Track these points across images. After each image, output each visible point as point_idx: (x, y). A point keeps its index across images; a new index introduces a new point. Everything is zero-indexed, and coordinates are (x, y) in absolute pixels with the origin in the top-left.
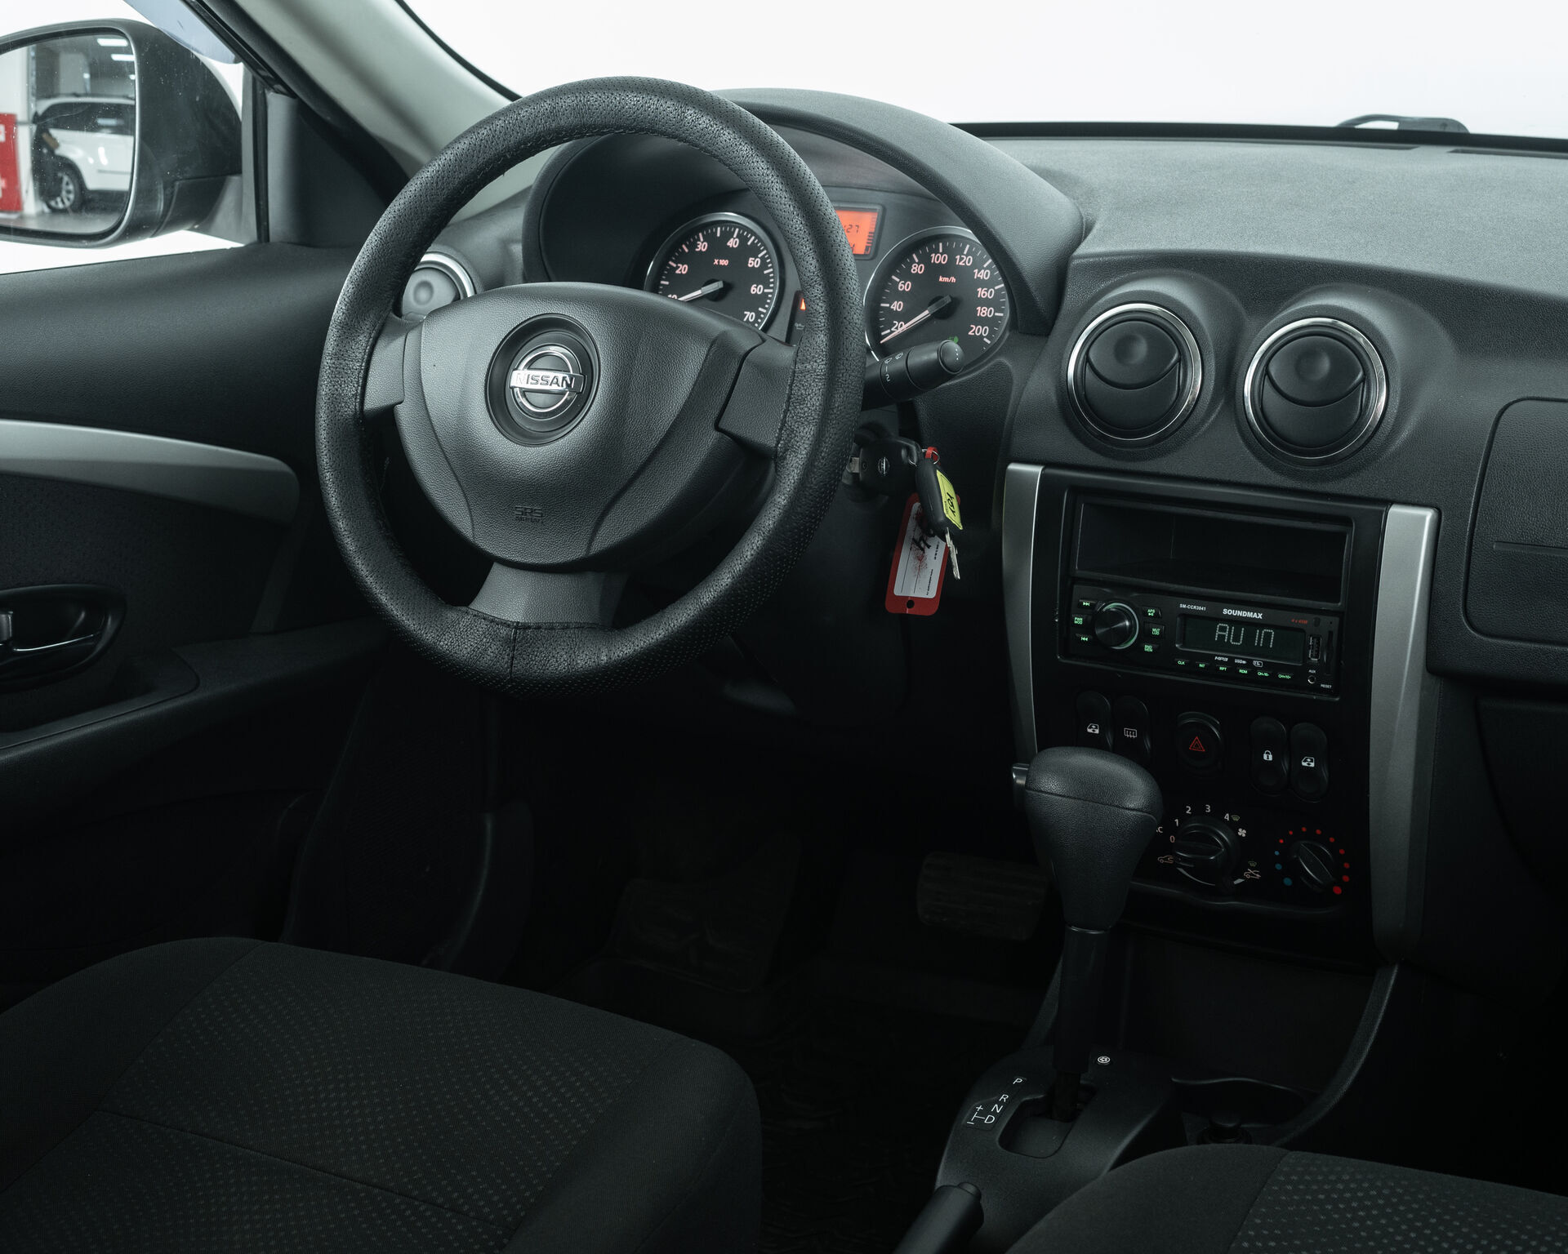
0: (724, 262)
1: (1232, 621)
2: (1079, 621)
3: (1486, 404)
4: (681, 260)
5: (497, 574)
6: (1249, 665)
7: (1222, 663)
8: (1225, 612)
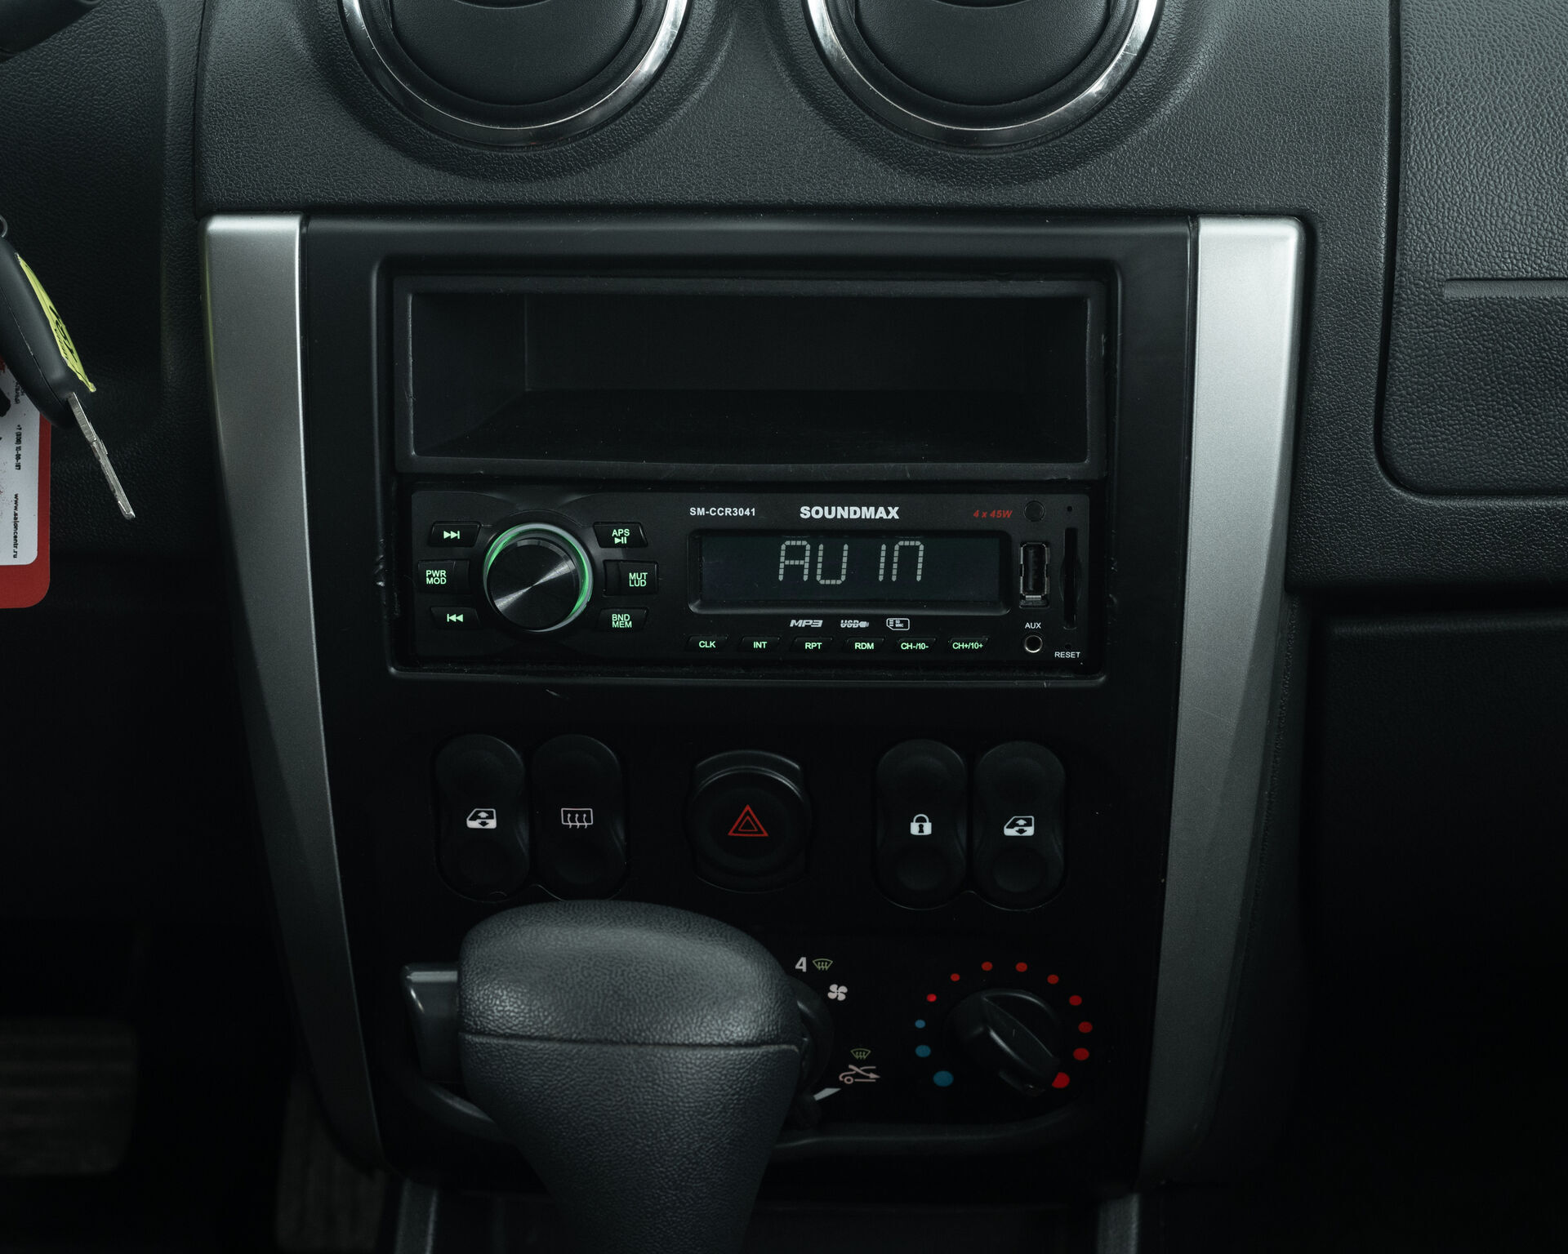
2: (436, 577)
6: (877, 629)
7: (810, 634)
8: (805, 512)
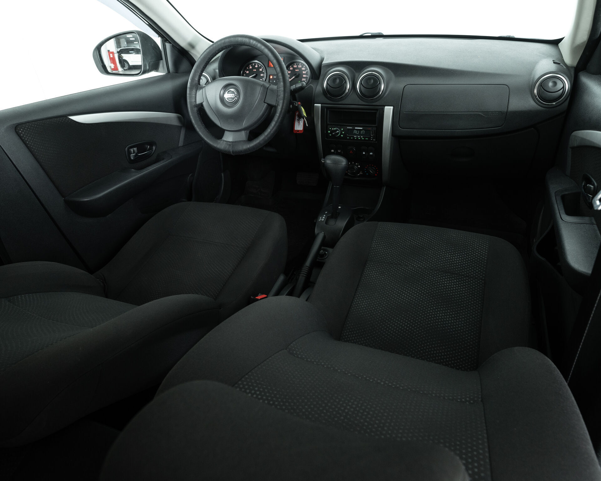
0: (255, 70)
1: (357, 130)
2: (329, 132)
3: (401, 86)
4: (247, 70)
5: (226, 133)
6: (360, 137)
7: (355, 137)
8: (356, 128)
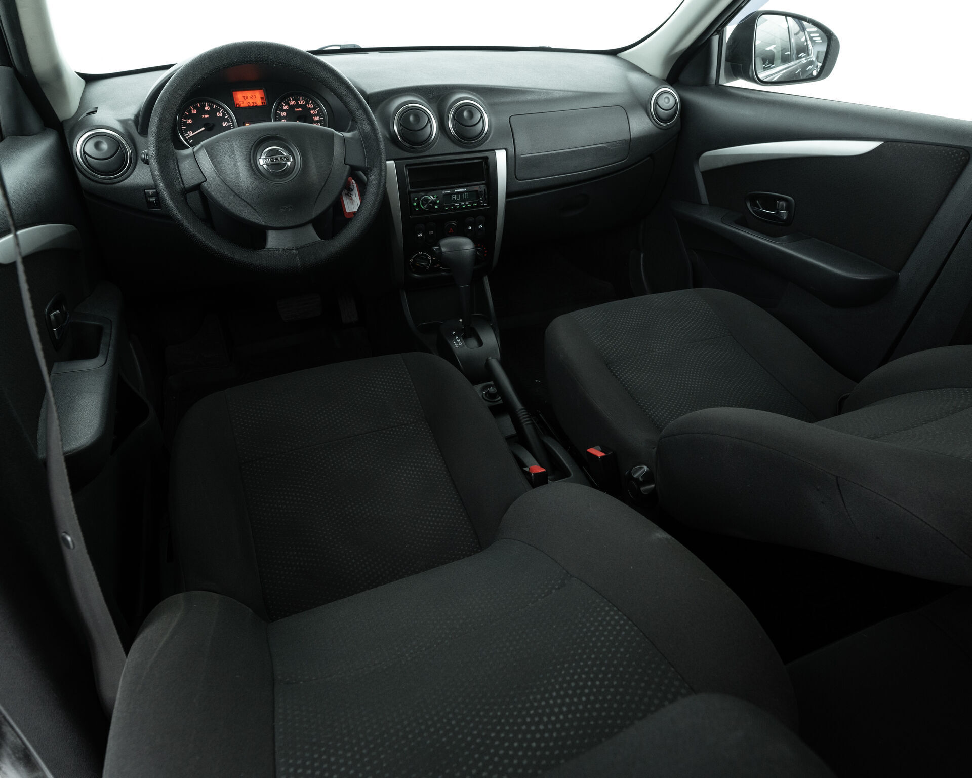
1: (458, 193)
2: (415, 204)
4: (187, 117)
6: (465, 204)
7: (458, 205)
8: (456, 191)
